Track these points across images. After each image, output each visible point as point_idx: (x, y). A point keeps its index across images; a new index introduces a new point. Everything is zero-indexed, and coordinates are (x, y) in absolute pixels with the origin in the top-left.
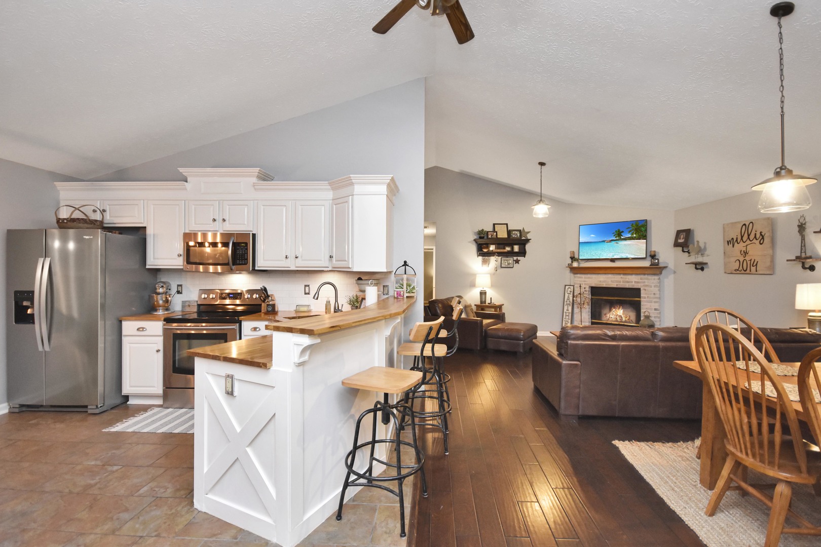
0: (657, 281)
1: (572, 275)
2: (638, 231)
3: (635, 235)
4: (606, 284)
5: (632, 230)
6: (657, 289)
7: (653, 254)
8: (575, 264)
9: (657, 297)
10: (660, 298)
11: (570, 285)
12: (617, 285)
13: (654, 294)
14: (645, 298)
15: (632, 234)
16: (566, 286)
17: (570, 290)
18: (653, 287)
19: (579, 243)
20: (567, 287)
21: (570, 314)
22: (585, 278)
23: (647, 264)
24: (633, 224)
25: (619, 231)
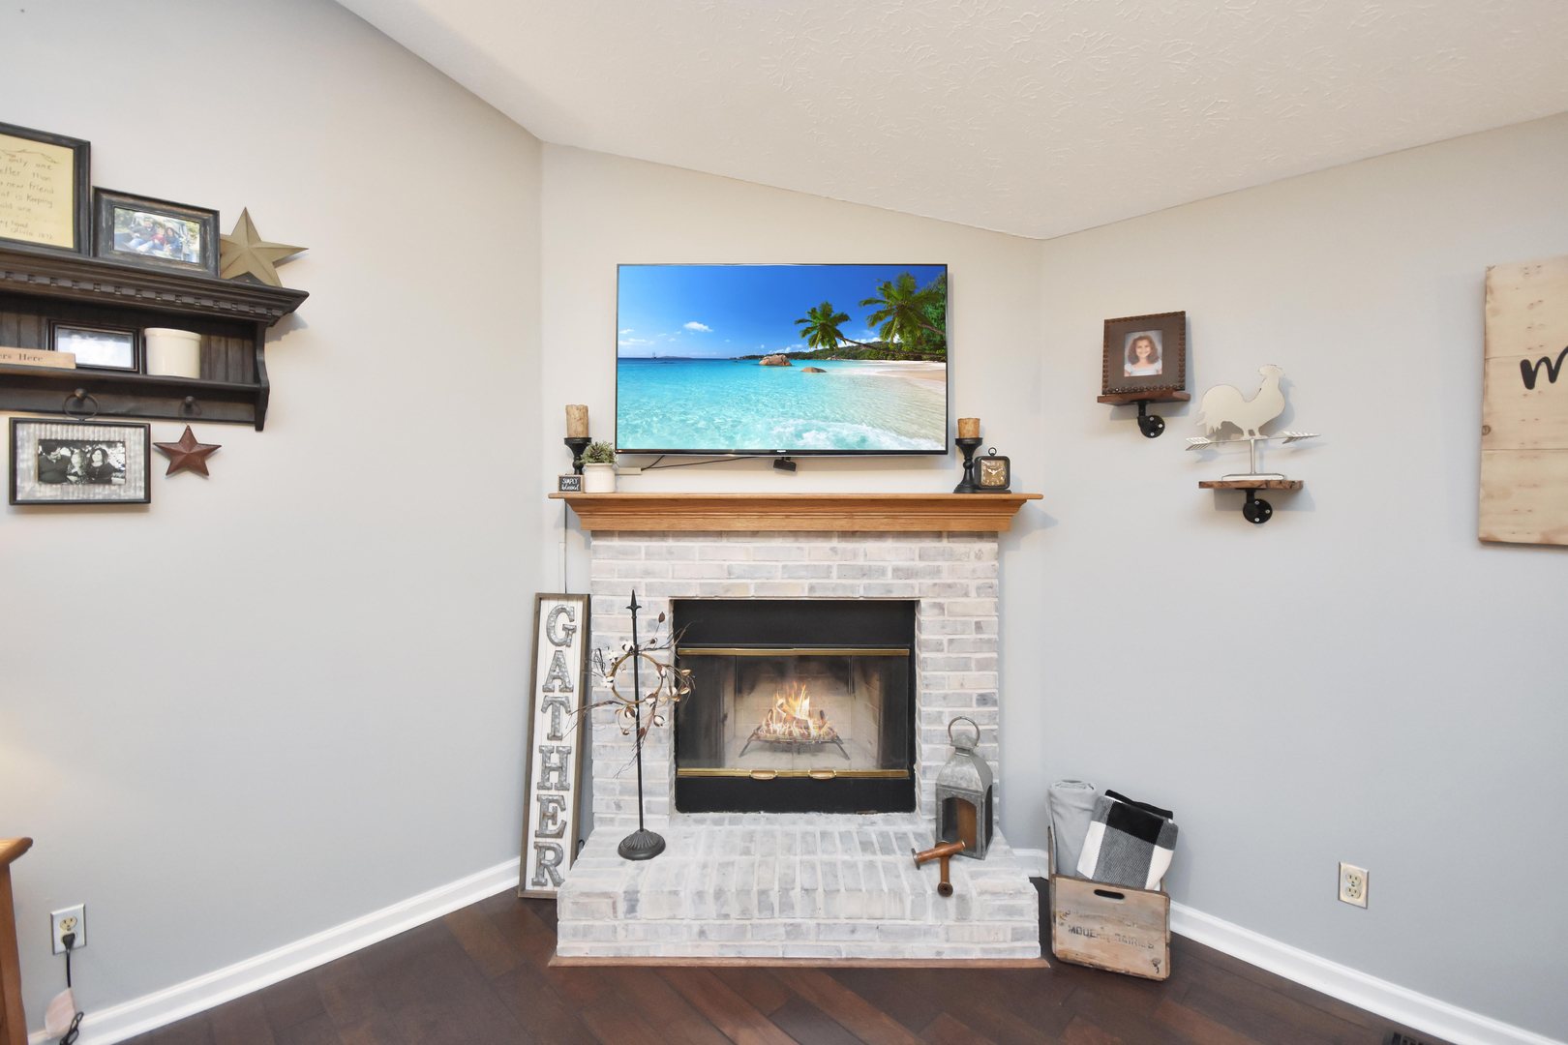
0: (988, 563)
1: (576, 537)
2: (909, 320)
3: (897, 339)
4: (759, 587)
5: (887, 313)
6: (989, 602)
7: (969, 433)
8: (598, 481)
9: (989, 641)
10: (997, 645)
11: (567, 597)
12: (812, 588)
13: (979, 627)
14: (938, 647)
15: (887, 332)
16: (541, 598)
17: (563, 619)
18: (973, 593)
19: (618, 360)
20: (547, 607)
21: (572, 759)
22: (649, 555)
23: (943, 480)
24: (887, 286)
25: (826, 312)
